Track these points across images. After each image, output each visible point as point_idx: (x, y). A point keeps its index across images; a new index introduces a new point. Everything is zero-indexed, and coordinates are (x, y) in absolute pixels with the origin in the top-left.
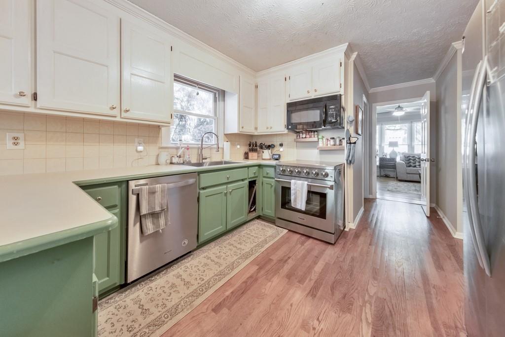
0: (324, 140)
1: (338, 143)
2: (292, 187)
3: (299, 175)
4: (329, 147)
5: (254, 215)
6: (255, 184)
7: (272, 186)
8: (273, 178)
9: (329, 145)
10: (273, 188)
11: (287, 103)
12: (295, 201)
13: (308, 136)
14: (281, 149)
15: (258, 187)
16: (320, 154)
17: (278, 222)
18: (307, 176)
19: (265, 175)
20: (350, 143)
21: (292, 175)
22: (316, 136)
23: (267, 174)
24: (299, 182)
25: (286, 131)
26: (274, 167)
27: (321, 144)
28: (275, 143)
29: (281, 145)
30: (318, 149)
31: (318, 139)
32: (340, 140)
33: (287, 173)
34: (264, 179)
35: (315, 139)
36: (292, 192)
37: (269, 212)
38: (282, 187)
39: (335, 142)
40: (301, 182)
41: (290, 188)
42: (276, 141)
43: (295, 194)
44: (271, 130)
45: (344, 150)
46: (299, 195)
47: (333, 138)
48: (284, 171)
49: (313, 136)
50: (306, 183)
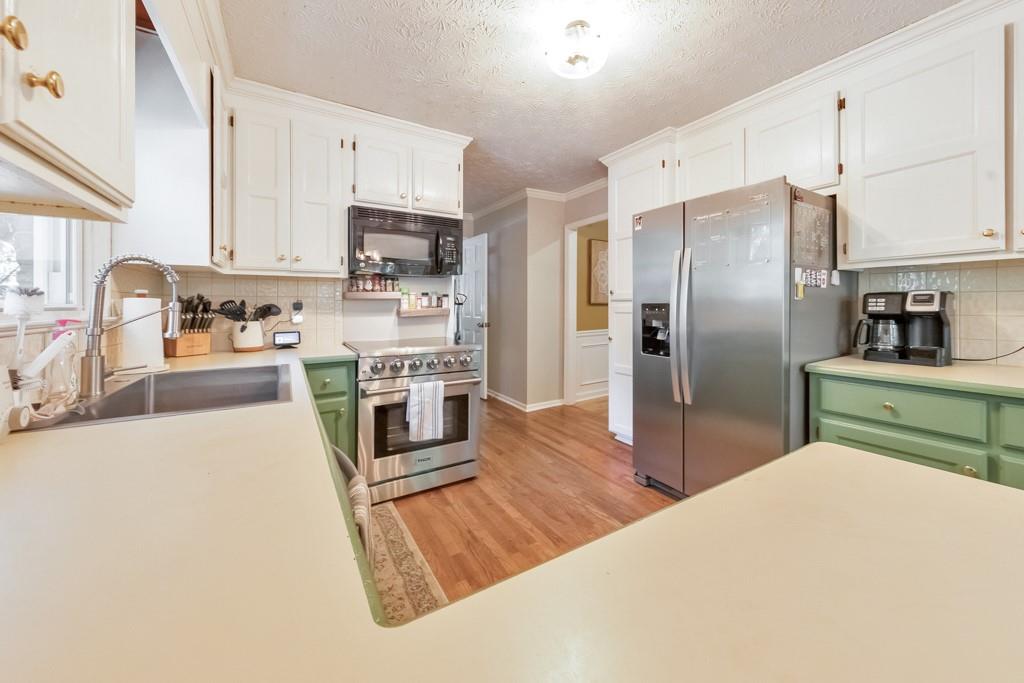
0: (412, 297)
1: (434, 303)
2: (414, 400)
4: (419, 311)
9: (418, 307)
12: (421, 427)
13: (378, 287)
14: (298, 318)
16: (400, 324)
20: (459, 304)
22: (397, 288)
23: (325, 385)
25: (343, 273)
26: (347, 364)
27: (404, 306)
29: (298, 307)
30: (397, 314)
31: (401, 295)
32: (439, 299)
36: (414, 410)
38: (376, 408)
39: (430, 300)
40: (431, 383)
44: (296, 266)
45: (448, 316)
46: (428, 412)
47: (427, 294)
49: (390, 288)
50: (441, 384)
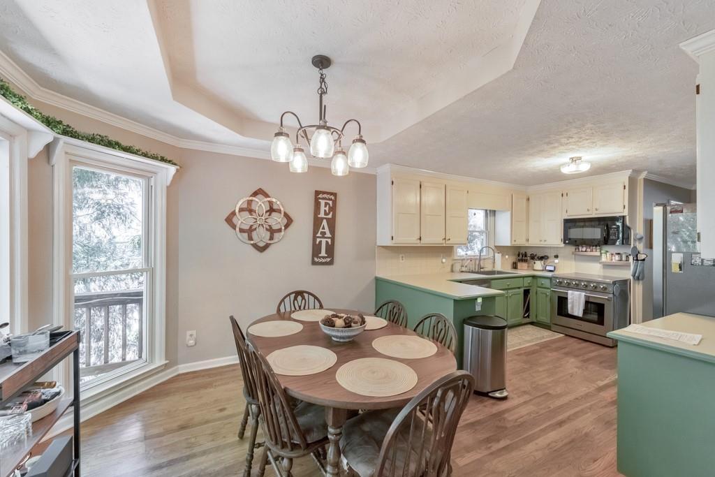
0: (608, 255)
1: (624, 258)
2: (569, 297)
3: (577, 287)
5: (527, 320)
6: (529, 293)
7: (547, 296)
8: (548, 288)
9: (614, 261)
10: (549, 297)
11: (564, 220)
12: (572, 308)
13: (589, 250)
14: (556, 261)
15: (532, 295)
16: (603, 268)
17: (554, 328)
18: (586, 288)
19: (540, 285)
20: (637, 260)
21: (569, 286)
22: (598, 250)
23: (542, 284)
24: (577, 293)
25: (563, 245)
26: (550, 279)
27: (604, 259)
28: (549, 255)
30: (600, 263)
31: (601, 254)
32: (627, 256)
33: (563, 285)
34: (539, 289)
35: (598, 254)
36: (569, 301)
37: (545, 318)
38: (559, 297)
39: (621, 257)
40: (578, 293)
41: (567, 298)
42: (551, 254)
43: (572, 302)
45: (630, 266)
46: (576, 304)
47: (619, 254)
48: (560, 283)
49: (594, 250)
50: (584, 294)
